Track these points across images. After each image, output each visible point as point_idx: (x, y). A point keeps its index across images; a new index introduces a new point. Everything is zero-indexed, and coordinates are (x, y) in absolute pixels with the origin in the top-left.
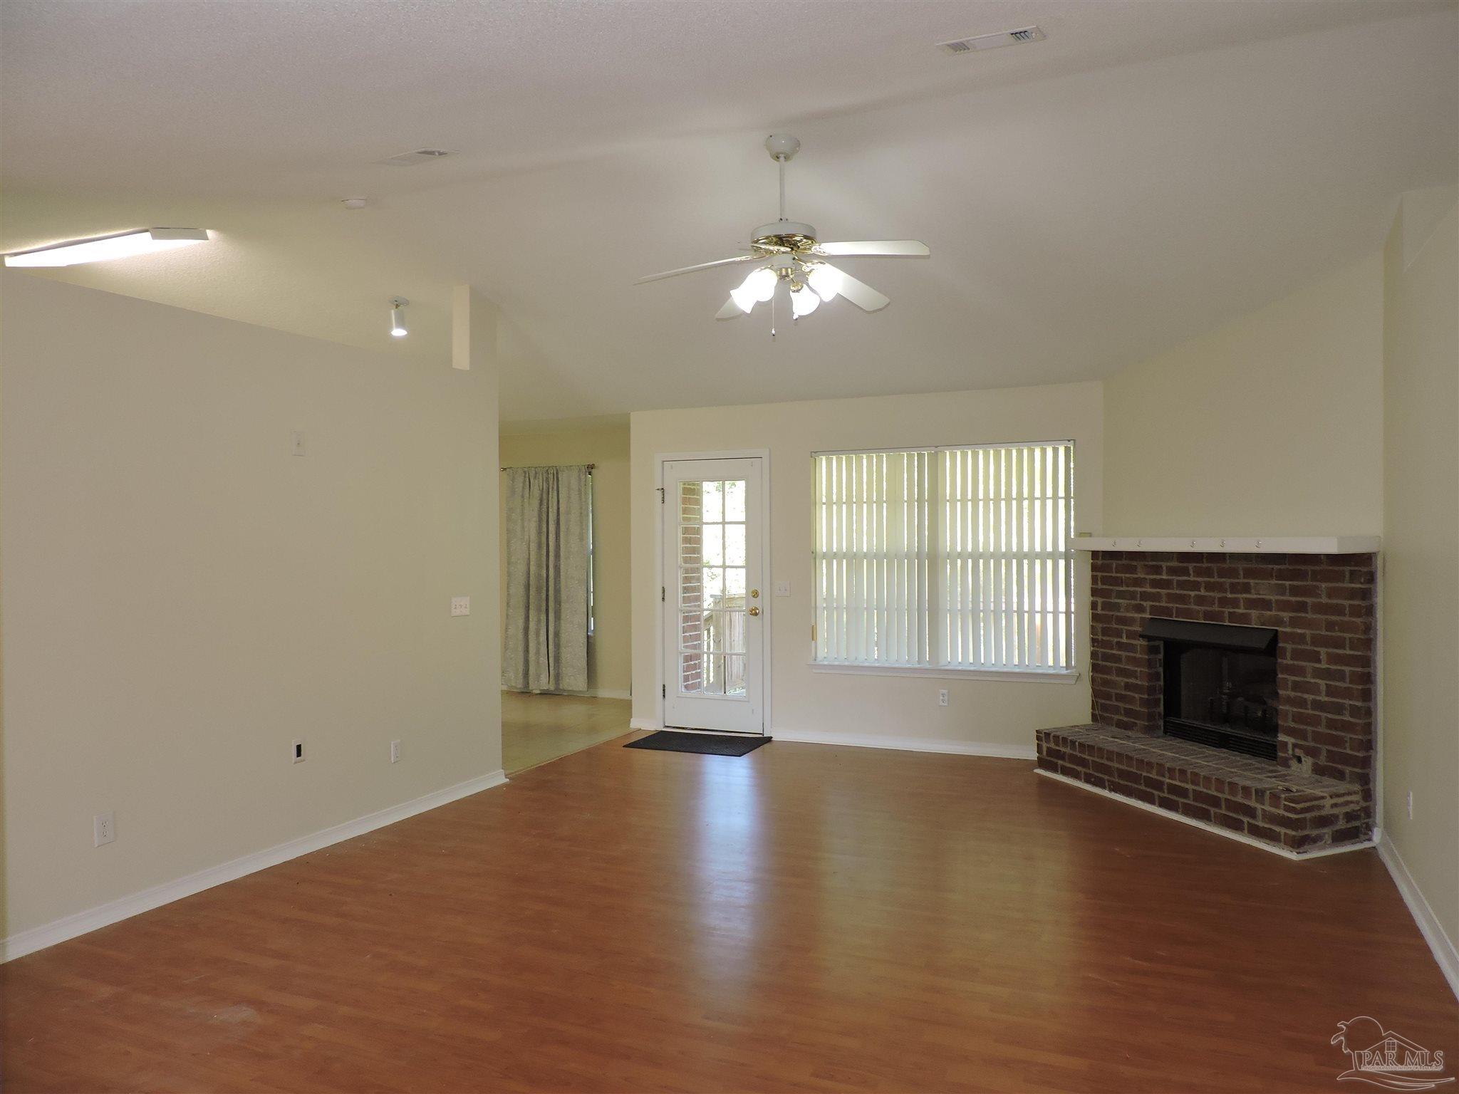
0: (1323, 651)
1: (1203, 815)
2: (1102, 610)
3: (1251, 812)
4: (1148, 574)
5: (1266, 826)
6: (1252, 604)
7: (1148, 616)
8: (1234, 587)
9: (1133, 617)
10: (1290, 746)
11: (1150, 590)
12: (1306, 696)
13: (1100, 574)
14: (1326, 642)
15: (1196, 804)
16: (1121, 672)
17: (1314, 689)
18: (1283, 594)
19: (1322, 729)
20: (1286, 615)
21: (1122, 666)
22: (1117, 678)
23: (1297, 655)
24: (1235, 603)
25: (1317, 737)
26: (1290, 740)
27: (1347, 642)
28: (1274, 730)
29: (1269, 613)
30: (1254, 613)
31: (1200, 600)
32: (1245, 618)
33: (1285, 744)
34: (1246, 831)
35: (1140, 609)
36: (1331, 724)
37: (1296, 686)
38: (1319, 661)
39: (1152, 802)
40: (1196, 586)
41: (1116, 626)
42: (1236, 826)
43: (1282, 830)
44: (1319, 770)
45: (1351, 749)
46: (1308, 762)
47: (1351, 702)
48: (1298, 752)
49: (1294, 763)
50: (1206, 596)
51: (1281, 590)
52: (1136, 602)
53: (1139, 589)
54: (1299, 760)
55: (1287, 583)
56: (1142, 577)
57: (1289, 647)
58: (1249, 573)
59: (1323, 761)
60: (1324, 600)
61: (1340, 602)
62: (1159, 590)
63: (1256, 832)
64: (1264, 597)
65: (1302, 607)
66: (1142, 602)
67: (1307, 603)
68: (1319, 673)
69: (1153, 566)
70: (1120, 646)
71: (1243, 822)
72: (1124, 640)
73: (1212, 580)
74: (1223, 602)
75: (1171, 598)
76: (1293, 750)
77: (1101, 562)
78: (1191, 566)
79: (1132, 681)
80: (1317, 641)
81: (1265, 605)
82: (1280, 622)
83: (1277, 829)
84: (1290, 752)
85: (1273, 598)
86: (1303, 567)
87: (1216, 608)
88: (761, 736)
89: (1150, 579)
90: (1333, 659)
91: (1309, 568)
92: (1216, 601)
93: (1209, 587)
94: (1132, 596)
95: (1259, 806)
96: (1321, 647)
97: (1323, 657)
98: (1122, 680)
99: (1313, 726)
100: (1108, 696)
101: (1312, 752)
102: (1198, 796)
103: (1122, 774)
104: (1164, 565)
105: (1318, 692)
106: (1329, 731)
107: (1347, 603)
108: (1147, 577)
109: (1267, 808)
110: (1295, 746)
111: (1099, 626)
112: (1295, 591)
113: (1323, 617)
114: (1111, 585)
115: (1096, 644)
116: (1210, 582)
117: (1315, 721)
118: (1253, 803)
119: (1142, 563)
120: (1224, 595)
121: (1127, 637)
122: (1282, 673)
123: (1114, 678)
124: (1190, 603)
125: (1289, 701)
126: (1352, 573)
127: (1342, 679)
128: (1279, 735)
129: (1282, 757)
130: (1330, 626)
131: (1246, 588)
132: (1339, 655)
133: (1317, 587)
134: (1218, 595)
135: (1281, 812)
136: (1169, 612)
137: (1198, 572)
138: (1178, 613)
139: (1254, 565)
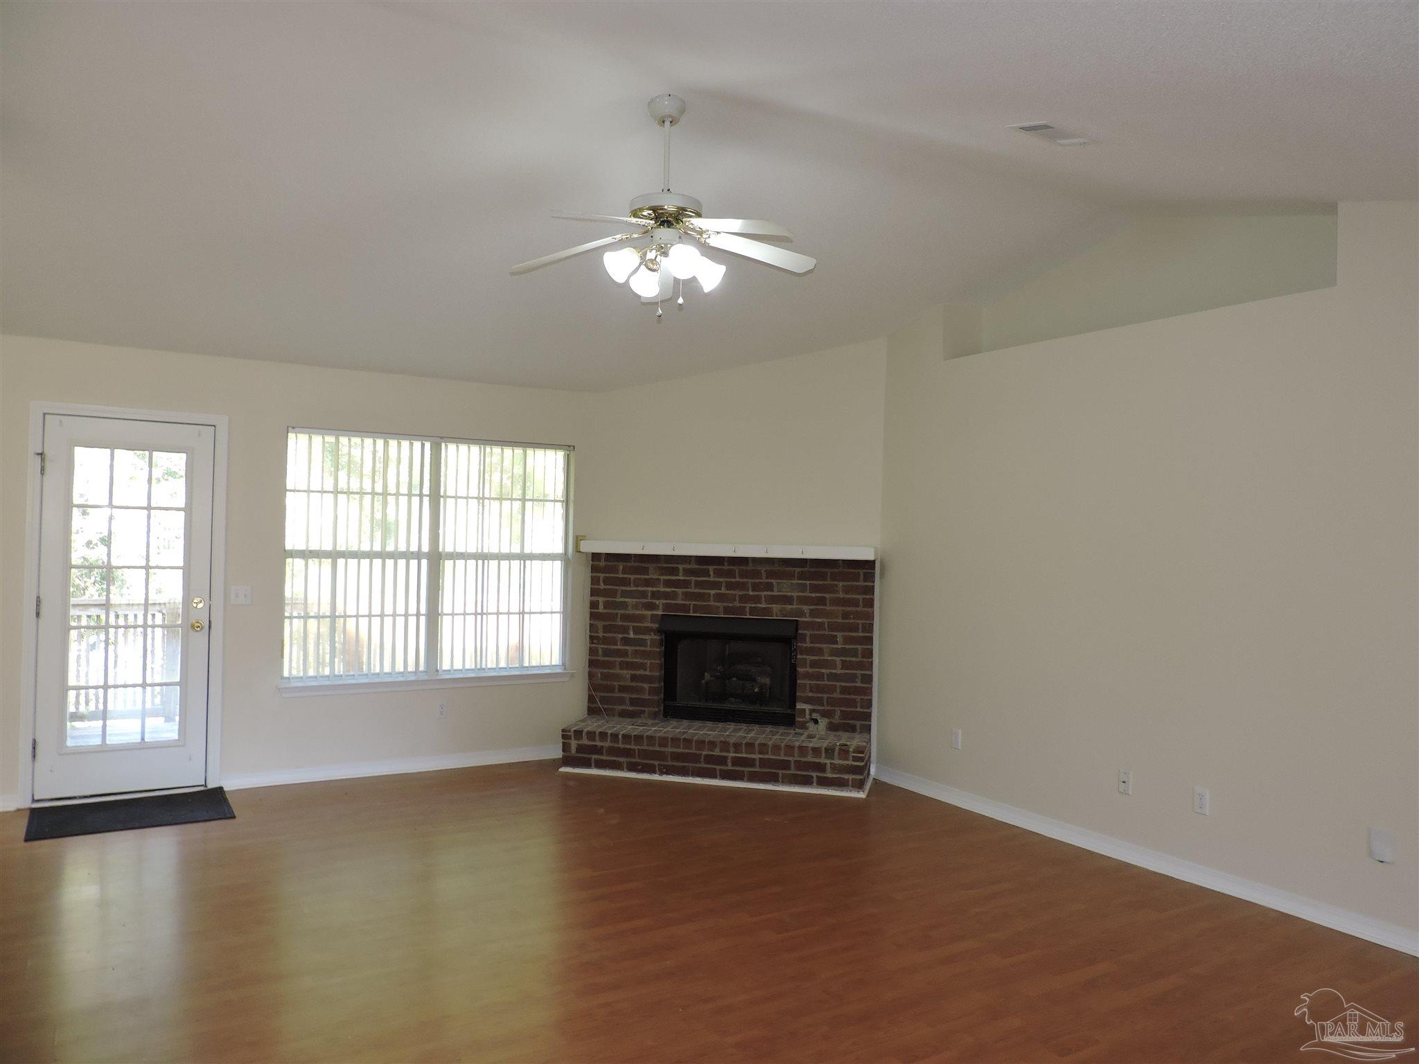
0: (839, 635)
1: (773, 779)
2: (605, 608)
3: (821, 768)
4: (662, 574)
5: (835, 776)
6: (774, 600)
7: (660, 613)
8: (756, 587)
9: (643, 615)
10: (807, 712)
11: (662, 589)
12: (823, 671)
13: (602, 575)
14: (842, 628)
15: (763, 770)
16: (628, 666)
17: (832, 665)
18: (803, 591)
19: (836, 695)
20: (806, 608)
21: (629, 660)
22: (622, 672)
23: (814, 639)
24: (757, 599)
25: (832, 702)
26: (807, 707)
27: (860, 626)
28: (793, 701)
29: (790, 607)
30: (776, 607)
31: (720, 597)
32: (767, 611)
33: (804, 710)
34: (815, 784)
35: (651, 607)
36: (845, 690)
37: (814, 664)
38: (836, 643)
39: (714, 777)
40: (716, 585)
41: (620, 623)
42: (807, 781)
43: (850, 777)
44: (832, 728)
45: (861, 708)
46: (823, 723)
47: (862, 672)
48: (815, 716)
49: (811, 725)
50: (726, 594)
51: (802, 588)
52: (646, 601)
53: (650, 589)
54: (816, 722)
55: (808, 582)
56: (654, 577)
57: (808, 633)
58: (771, 574)
59: (837, 719)
60: (841, 595)
61: (856, 596)
62: (673, 589)
63: (824, 782)
64: (786, 594)
65: (822, 601)
66: (654, 601)
67: (826, 598)
68: (835, 653)
69: (666, 568)
70: (626, 641)
71: (812, 777)
72: (632, 635)
73: (733, 580)
74: (744, 599)
75: (687, 596)
76: (810, 715)
77: (604, 564)
78: (711, 568)
79: (641, 672)
80: (833, 627)
81: (788, 600)
82: (802, 614)
83: (846, 777)
84: (808, 716)
85: (795, 594)
86: (823, 570)
87: (737, 604)
88: (202, 788)
89: (664, 580)
90: (848, 640)
91: (829, 571)
92: (737, 598)
93: (730, 586)
94: (643, 595)
95: (828, 762)
96: (838, 631)
97: (839, 639)
98: (627, 673)
99: (828, 693)
100: (610, 689)
101: (825, 714)
102: (764, 763)
103: (676, 757)
104: (681, 567)
105: (835, 667)
106: (844, 696)
107: (860, 597)
108: (662, 578)
109: (837, 761)
110: (812, 711)
111: (600, 624)
112: (814, 589)
113: (841, 608)
114: (616, 585)
115: (595, 641)
116: (731, 582)
117: (832, 689)
118: (823, 760)
119: (655, 565)
120: (747, 592)
121: (635, 633)
122: (802, 654)
123: (617, 671)
124: (710, 600)
125: (807, 676)
126: (865, 574)
127: (856, 656)
128: (797, 704)
129: (799, 722)
130: (846, 615)
131: (769, 587)
132: (854, 637)
133: (836, 585)
134: (738, 593)
135: (850, 762)
136: (685, 608)
137: (719, 573)
138: (696, 609)
139: (777, 568)
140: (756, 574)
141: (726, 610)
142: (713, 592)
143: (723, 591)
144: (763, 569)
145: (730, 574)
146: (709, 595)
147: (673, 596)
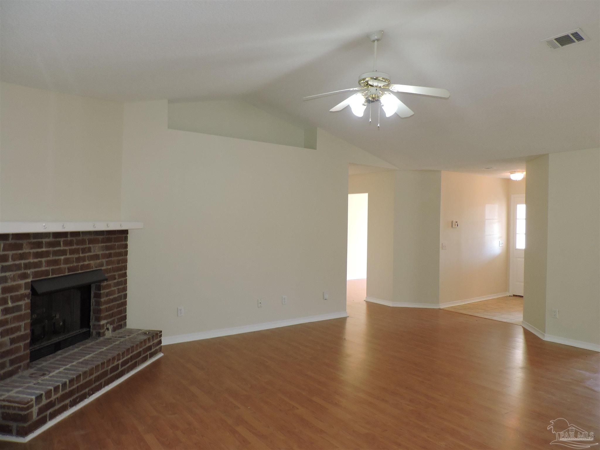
0: (117, 274)
4: (32, 248)
5: (154, 350)
6: (91, 258)
7: (31, 280)
8: (83, 251)
9: (18, 285)
11: (32, 261)
12: (111, 297)
14: (117, 270)
15: (132, 363)
16: (8, 332)
17: (114, 293)
18: (104, 250)
19: (115, 310)
20: (104, 261)
23: (108, 279)
24: (84, 259)
25: (114, 315)
26: (105, 322)
27: (123, 267)
29: (98, 261)
30: (92, 263)
31: (66, 261)
32: (88, 266)
33: (104, 324)
35: (24, 276)
36: (118, 306)
37: (107, 294)
40: (64, 252)
41: (1, 296)
43: (159, 347)
44: (114, 329)
46: (111, 328)
47: (124, 293)
48: (108, 326)
49: (106, 332)
50: (69, 258)
52: (21, 272)
53: (24, 261)
54: (108, 329)
55: (105, 245)
56: (26, 251)
58: (90, 241)
59: (115, 324)
60: (117, 250)
61: (121, 250)
62: (39, 259)
63: (151, 355)
64: (97, 253)
65: (110, 255)
66: (27, 271)
67: (112, 253)
68: (115, 285)
70: (7, 311)
74: (78, 260)
75: (48, 263)
76: (106, 326)
78: (61, 241)
79: (18, 334)
80: (114, 270)
81: (97, 257)
82: (102, 265)
83: (157, 348)
84: (105, 328)
85: (100, 253)
86: (111, 236)
87: (74, 264)
89: (33, 253)
90: (119, 276)
91: (113, 237)
92: (75, 260)
93: (71, 252)
95: (152, 343)
96: (116, 272)
99: (112, 310)
104: (44, 241)
106: (118, 309)
108: (32, 251)
109: (155, 341)
110: (107, 324)
112: (107, 248)
113: (116, 258)
116: (72, 249)
120: (79, 255)
121: (12, 302)
122: (103, 290)
124: (60, 264)
128: (101, 321)
129: (102, 332)
130: (119, 262)
131: (89, 250)
132: (121, 274)
133: (115, 245)
134: (75, 256)
136: (46, 273)
137: (66, 244)
138: (54, 271)
139: (92, 237)
140: (83, 242)
141: (70, 269)
142: (62, 258)
143: (68, 256)
144: (86, 238)
145: (71, 243)
146: (60, 260)
147: (39, 265)
